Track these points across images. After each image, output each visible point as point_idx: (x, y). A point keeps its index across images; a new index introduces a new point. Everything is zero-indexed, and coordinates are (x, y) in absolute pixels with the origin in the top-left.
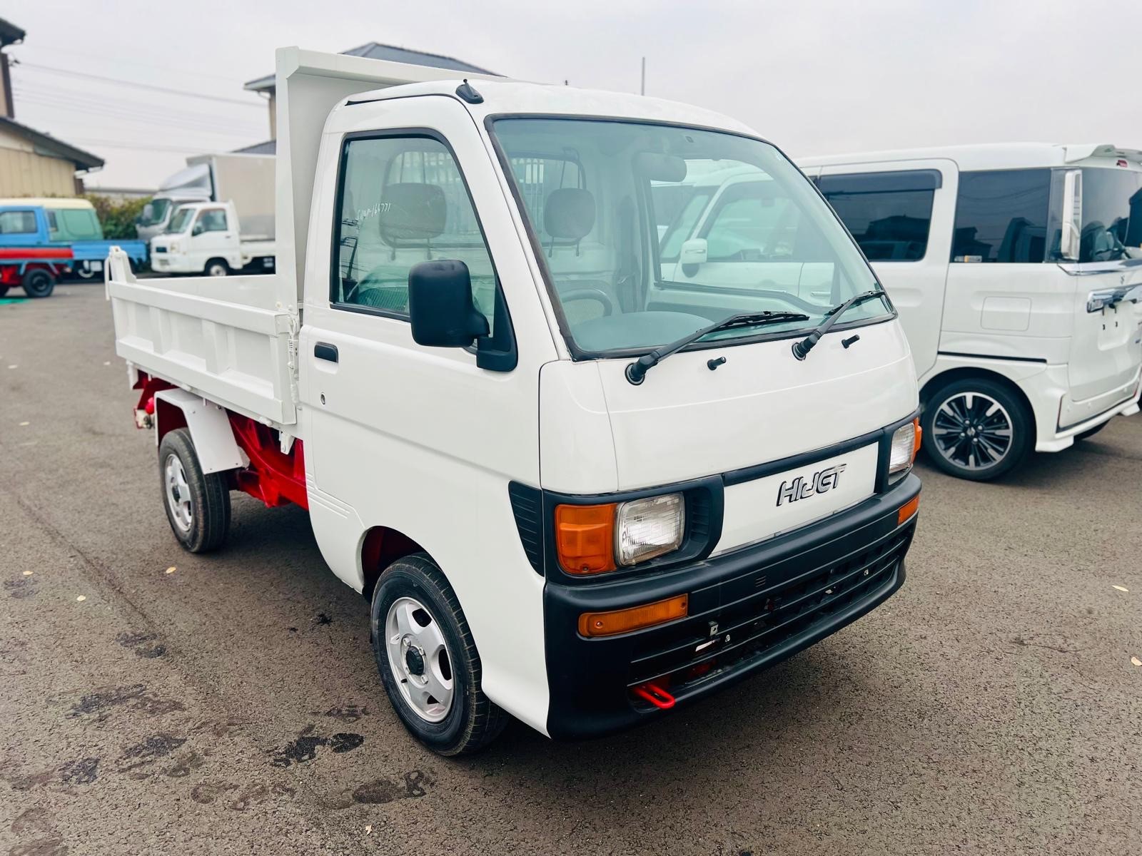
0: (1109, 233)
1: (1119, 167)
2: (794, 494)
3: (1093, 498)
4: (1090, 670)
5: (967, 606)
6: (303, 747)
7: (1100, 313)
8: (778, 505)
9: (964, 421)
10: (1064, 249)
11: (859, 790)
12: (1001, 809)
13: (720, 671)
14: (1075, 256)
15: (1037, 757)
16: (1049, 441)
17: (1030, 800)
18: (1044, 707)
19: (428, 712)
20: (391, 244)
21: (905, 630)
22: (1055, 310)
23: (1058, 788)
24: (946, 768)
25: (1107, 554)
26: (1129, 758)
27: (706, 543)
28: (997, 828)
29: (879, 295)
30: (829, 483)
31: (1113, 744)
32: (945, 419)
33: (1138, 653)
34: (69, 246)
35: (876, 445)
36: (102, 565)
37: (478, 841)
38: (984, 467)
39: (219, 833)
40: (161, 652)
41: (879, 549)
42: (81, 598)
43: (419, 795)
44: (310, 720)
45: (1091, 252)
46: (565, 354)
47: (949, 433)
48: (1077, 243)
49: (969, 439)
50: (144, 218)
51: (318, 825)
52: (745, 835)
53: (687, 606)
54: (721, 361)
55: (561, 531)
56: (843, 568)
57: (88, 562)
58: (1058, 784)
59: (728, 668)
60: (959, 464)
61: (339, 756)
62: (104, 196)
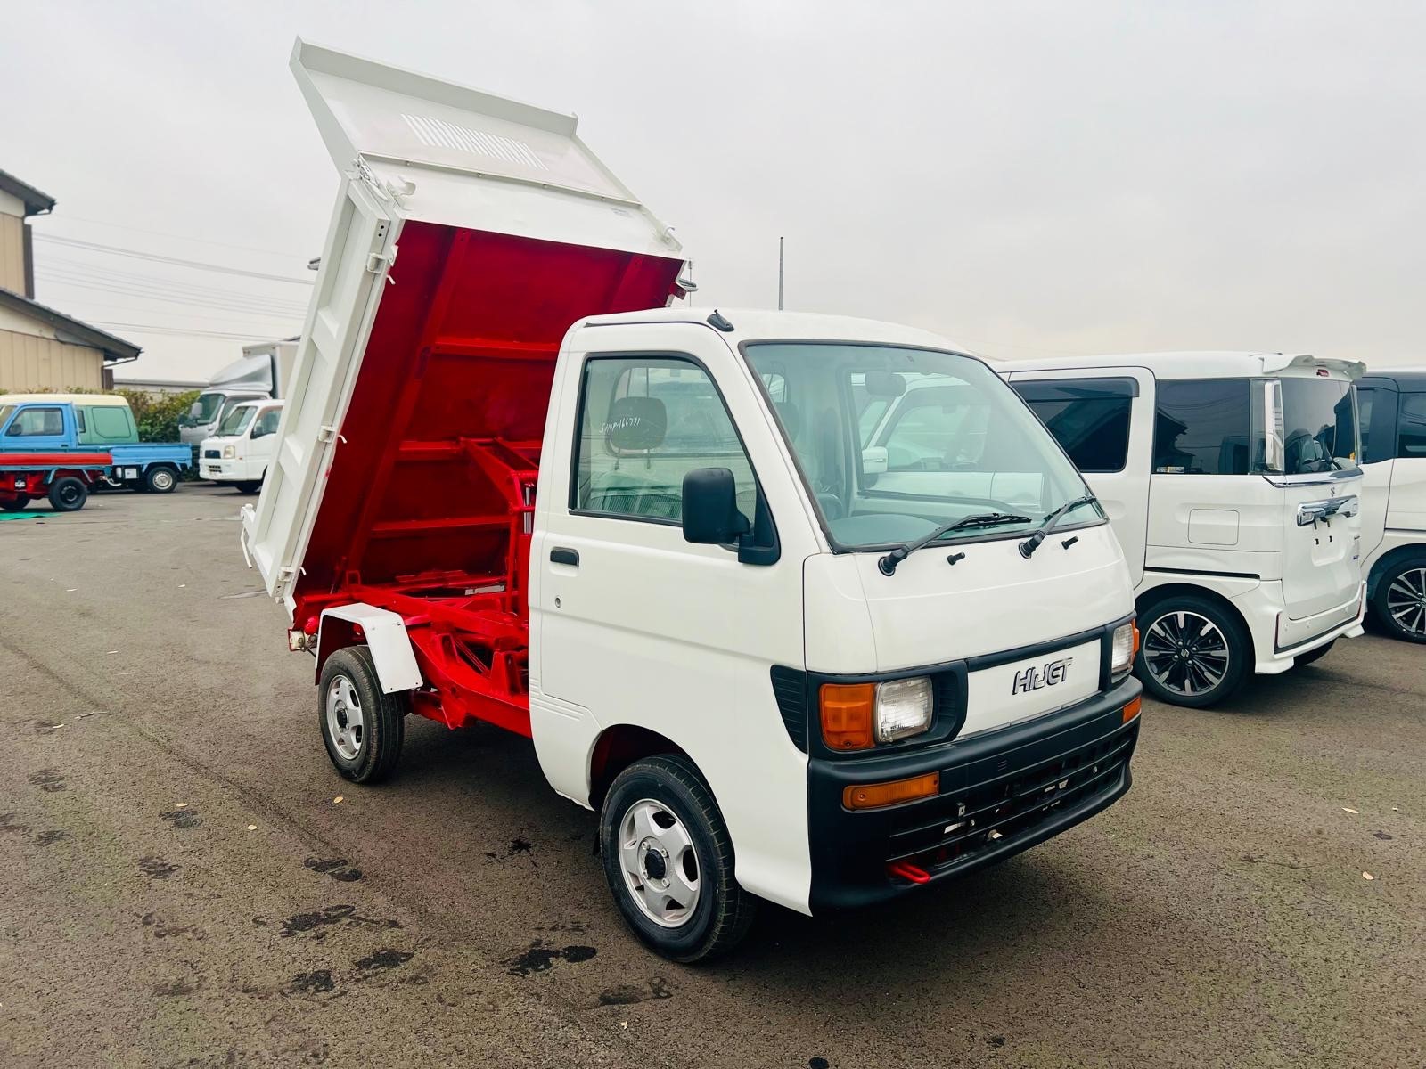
0: (1315, 441)
1: (1319, 377)
2: (1025, 684)
3: (1320, 724)
4: (1322, 885)
5: (1193, 828)
6: (535, 959)
7: (1311, 526)
8: (1014, 693)
9: (1177, 643)
10: (1269, 461)
11: (1100, 987)
12: (1240, 1001)
13: (965, 856)
14: (1280, 468)
15: (1272, 959)
16: (1269, 663)
17: (1267, 994)
18: (1277, 917)
19: (666, 919)
20: (615, 455)
21: (1131, 850)
22: (1263, 523)
23: (1293, 984)
24: (1184, 969)
25: (1336, 778)
26: (1362, 959)
27: (954, 724)
28: (1237, 1016)
29: (1091, 501)
30: (1057, 676)
31: (1346, 948)
32: (1156, 641)
33: (1370, 869)
34: (108, 450)
35: (1099, 641)
36: (261, 795)
37: (735, 1033)
38: (1202, 692)
39: (476, 1030)
40: (356, 875)
41: (1106, 746)
42: (251, 828)
43: (665, 997)
44: (535, 935)
45: (1298, 462)
46: (826, 548)
47: (1161, 655)
48: (1281, 454)
49: (1183, 661)
50: (190, 416)
51: (574, 1023)
52: (994, 1025)
53: (938, 784)
54: (960, 556)
55: (826, 708)
56: (1074, 761)
57: (244, 792)
58: (1294, 980)
59: (973, 854)
60: (1174, 689)
61: (576, 965)
62: (139, 389)
